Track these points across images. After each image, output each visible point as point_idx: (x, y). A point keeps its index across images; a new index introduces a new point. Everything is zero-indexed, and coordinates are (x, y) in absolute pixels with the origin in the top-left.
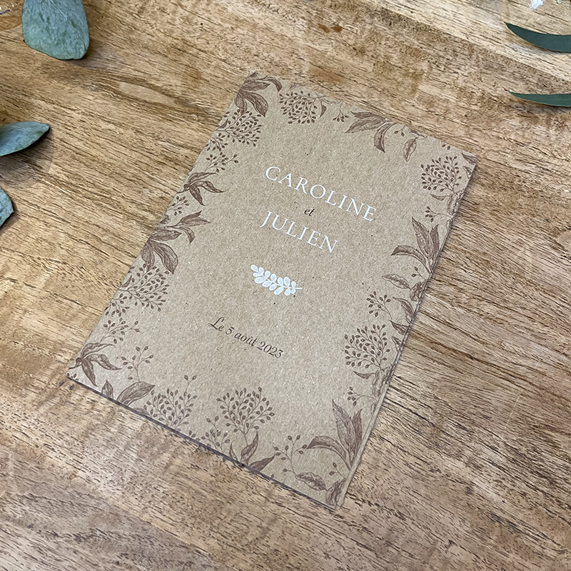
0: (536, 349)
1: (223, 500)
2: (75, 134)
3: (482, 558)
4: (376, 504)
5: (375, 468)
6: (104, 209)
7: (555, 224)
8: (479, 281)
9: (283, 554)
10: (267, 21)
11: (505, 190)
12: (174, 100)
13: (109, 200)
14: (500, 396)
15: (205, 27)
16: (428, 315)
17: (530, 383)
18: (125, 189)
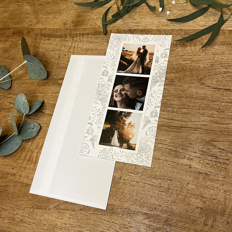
0: (202, 118)
2: (51, 100)
3: (199, 186)
5: (159, 168)
7: (200, 77)
8: (179, 103)
9: (138, 200)
11: (181, 72)
14: (194, 136)
16: (165, 118)
17: (203, 129)
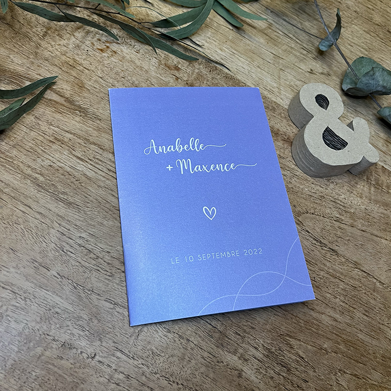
1: (79, 381)
4: (182, 384)
6: (7, 169)
10: (132, 56)
12: (64, 99)
13: (11, 163)
15: (90, 53)
18: (24, 157)
